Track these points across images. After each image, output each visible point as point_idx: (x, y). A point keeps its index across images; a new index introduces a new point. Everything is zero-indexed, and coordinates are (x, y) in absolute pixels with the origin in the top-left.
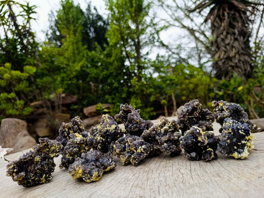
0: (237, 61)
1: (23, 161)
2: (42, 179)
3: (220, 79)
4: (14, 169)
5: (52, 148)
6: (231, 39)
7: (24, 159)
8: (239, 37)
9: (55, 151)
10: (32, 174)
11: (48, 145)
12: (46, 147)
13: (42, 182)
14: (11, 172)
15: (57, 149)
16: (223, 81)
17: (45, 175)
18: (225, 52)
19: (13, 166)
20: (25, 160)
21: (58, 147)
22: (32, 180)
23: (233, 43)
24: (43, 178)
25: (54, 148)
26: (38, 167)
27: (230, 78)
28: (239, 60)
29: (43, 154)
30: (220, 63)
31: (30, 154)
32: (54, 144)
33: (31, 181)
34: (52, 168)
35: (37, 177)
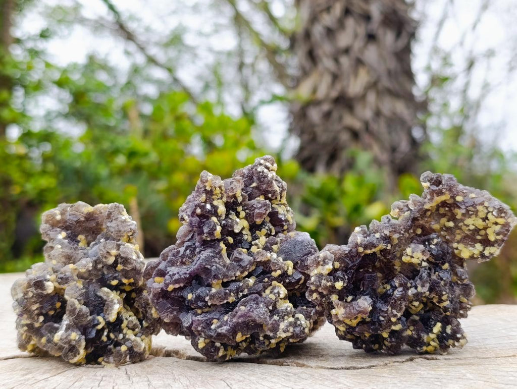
0: (368, 114)
1: (363, 252)
2: (425, 338)
3: (311, 170)
4: (336, 279)
5: (469, 221)
6: (356, 36)
7: (366, 247)
8: (380, 32)
9: (479, 238)
10: (395, 312)
11: (456, 205)
12: (442, 211)
13: (425, 348)
14: (326, 288)
15: (489, 231)
16: (320, 178)
17: (439, 325)
18: (335, 77)
19: (332, 267)
20: (368, 252)
21: (496, 224)
22: (393, 333)
23: (362, 50)
24: (432, 336)
25: (480, 223)
26: (420, 289)
27: (343, 171)
28: (378, 114)
29: (435, 241)
30: (315, 115)
31: (387, 232)
32: (480, 208)
33: (390, 337)
34: (461, 302)
35: (412, 328)
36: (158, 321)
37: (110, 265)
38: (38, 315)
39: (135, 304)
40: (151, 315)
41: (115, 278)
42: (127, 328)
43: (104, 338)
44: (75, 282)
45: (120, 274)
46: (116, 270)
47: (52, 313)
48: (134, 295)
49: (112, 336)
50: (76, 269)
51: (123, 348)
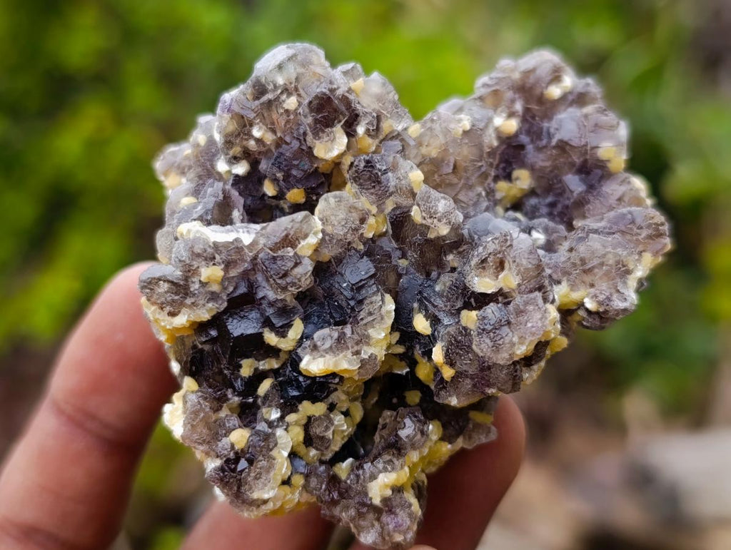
36: (363, 504)
37: (465, 288)
38: (246, 154)
39: (388, 413)
40: (373, 477)
41: (435, 321)
42: (304, 422)
43: (247, 367)
44: (374, 210)
45: (452, 330)
46: (459, 311)
47: (269, 189)
48: (414, 397)
49: (265, 386)
50: (414, 195)
51: (239, 437)
